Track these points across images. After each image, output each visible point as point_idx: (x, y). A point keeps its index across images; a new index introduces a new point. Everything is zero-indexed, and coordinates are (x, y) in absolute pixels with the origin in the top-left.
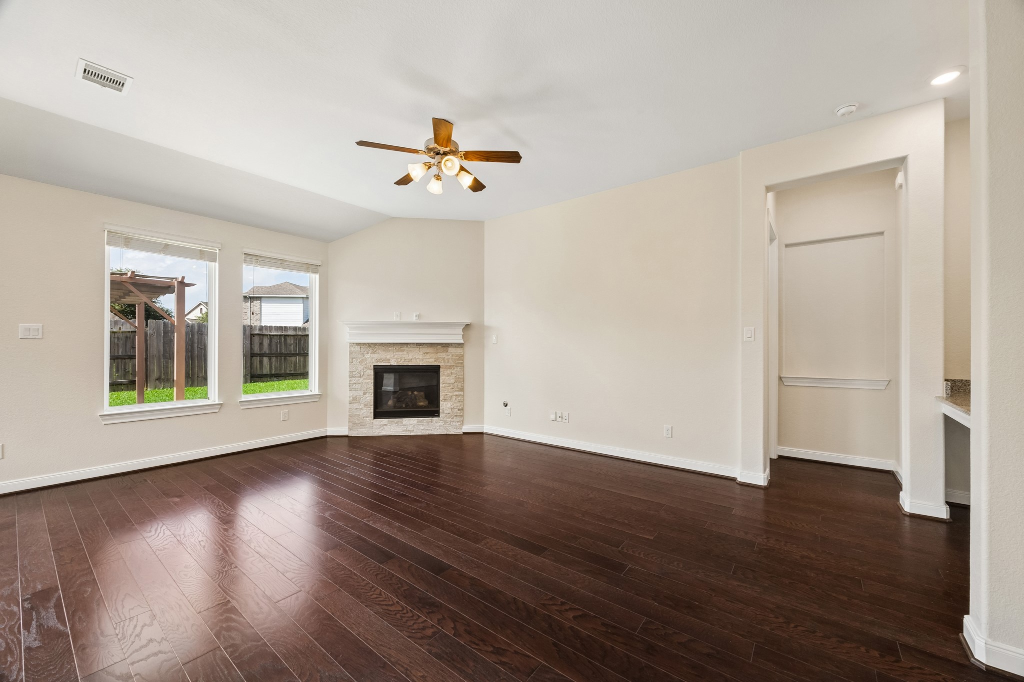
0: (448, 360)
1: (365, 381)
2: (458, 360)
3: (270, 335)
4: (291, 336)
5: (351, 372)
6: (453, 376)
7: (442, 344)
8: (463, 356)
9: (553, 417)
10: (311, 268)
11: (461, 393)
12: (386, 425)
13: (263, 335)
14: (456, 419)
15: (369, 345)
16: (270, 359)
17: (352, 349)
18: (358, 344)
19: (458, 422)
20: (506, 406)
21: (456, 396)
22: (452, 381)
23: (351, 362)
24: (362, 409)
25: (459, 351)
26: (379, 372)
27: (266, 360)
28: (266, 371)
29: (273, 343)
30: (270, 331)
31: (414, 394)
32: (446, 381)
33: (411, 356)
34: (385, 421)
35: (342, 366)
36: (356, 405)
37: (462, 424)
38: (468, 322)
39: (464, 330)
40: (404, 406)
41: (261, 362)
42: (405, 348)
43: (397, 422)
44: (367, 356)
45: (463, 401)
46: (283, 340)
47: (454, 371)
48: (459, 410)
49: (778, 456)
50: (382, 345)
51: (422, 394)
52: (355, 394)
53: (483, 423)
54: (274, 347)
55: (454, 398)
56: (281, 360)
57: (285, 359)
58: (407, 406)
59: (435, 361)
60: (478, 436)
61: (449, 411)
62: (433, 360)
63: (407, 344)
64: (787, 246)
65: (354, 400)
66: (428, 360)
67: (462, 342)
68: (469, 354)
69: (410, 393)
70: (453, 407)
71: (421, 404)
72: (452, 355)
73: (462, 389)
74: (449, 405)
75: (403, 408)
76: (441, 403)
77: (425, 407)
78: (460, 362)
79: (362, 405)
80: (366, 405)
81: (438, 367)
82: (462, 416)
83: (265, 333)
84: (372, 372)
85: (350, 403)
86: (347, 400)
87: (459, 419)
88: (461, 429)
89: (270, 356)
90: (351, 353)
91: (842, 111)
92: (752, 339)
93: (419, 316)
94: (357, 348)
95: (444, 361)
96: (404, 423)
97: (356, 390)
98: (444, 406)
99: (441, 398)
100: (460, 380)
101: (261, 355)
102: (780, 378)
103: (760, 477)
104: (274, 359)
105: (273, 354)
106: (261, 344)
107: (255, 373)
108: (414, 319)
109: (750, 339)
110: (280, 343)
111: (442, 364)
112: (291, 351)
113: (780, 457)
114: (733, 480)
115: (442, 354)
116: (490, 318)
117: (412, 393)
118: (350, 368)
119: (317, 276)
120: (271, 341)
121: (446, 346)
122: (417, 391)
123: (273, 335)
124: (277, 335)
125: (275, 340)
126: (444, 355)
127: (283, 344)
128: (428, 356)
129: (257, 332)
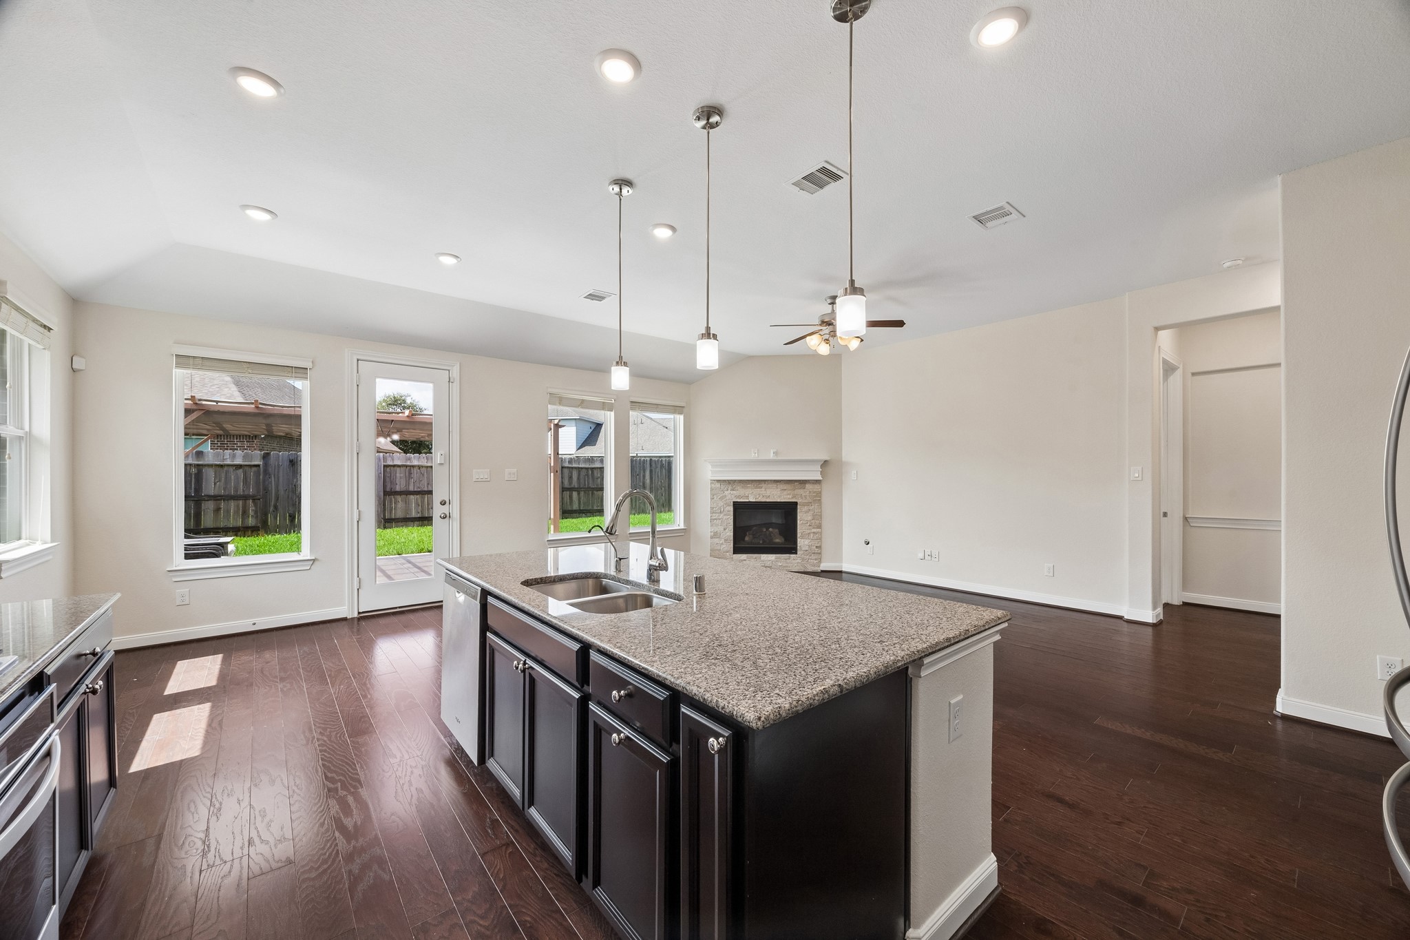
0: (805, 497)
1: (725, 517)
2: (815, 496)
3: (579, 468)
4: (598, 468)
5: (712, 508)
6: (811, 513)
7: (800, 481)
8: (820, 493)
9: (921, 555)
10: (677, 409)
11: (818, 530)
12: (745, 560)
13: (572, 468)
14: (813, 557)
15: (729, 482)
16: (579, 494)
17: (713, 485)
18: (718, 481)
19: (816, 559)
20: (868, 544)
21: (814, 533)
22: (810, 518)
23: (712, 499)
24: (722, 544)
25: (816, 487)
26: (739, 508)
27: (575, 494)
28: (575, 507)
29: (582, 477)
30: (579, 463)
31: (769, 531)
32: (802, 517)
33: (768, 492)
34: (744, 556)
35: (703, 501)
36: (716, 540)
37: (820, 562)
38: (824, 456)
39: (822, 466)
40: (761, 542)
41: (571, 497)
42: (763, 485)
43: (756, 558)
44: (726, 493)
45: (820, 539)
46: (590, 472)
47: (811, 508)
48: (816, 547)
49: (1183, 602)
50: (741, 481)
51: (777, 530)
52: (716, 529)
53: (841, 561)
54: (582, 481)
55: (812, 535)
56: (588, 495)
57: (592, 494)
58: (764, 541)
59: (792, 498)
60: (838, 574)
61: (807, 548)
62: (791, 497)
63: (765, 481)
64: (1193, 374)
65: (715, 535)
66: (785, 497)
67: (821, 478)
68: (827, 491)
69: (765, 530)
70: (810, 544)
71: (777, 540)
72: (810, 492)
73: (820, 527)
74: (807, 542)
75: (761, 544)
76: (798, 540)
77: (782, 544)
78: (817, 499)
79: (723, 541)
80: (726, 540)
81: (796, 504)
82: (820, 553)
83: (574, 465)
84: (731, 509)
85: (712, 538)
86: (709, 535)
87: (816, 556)
88: (819, 566)
89: (578, 490)
90: (712, 489)
91: (1228, 264)
92: (1140, 479)
93: (776, 453)
94: (718, 485)
95: (802, 498)
96: (762, 559)
97: (717, 525)
98: (802, 543)
99: (799, 535)
100: (818, 517)
101: (571, 490)
102: (1186, 519)
103: (1148, 615)
104: (582, 493)
105: (581, 488)
106: (571, 478)
107: (565, 509)
108: (771, 456)
109: (1138, 479)
110: (587, 475)
111: (799, 501)
112: (597, 485)
113: (1185, 604)
114: (1120, 618)
115: (799, 490)
116: (848, 454)
117: (767, 529)
118: (711, 505)
119: (682, 417)
120: (579, 475)
121: (803, 483)
122: (772, 528)
123: (582, 468)
124: (586, 468)
125: (583, 473)
126: (801, 492)
127: (590, 477)
128: (785, 492)
129: (567, 465)
